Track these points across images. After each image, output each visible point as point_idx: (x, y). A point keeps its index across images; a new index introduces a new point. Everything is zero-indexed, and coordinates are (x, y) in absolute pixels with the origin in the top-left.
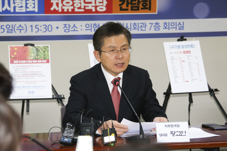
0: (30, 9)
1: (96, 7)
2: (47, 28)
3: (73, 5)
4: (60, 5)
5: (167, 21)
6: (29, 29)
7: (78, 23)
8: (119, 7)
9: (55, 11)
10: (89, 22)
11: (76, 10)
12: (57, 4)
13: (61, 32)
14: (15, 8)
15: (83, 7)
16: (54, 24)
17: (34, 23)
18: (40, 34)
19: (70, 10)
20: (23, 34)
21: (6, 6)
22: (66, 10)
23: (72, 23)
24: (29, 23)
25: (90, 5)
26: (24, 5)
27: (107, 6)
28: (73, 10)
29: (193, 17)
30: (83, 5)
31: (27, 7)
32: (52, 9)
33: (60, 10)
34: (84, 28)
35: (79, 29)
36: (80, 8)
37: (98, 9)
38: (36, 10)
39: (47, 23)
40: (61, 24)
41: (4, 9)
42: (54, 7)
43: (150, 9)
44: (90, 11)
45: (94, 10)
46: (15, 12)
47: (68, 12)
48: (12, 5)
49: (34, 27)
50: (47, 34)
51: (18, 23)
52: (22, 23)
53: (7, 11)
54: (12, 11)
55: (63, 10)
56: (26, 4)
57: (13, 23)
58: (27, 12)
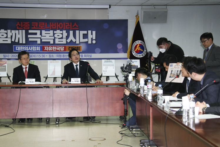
0: (38, 50)
1: (60, 49)
2: (43, 56)
3: (52, 48)
4: (48, 48)
5: (86, 54)
6: (37, 56)
7: (54, 54)
8: (68, 49)
9: (46, 50)
10: (58, 54)
11: (53, 50)
12: (47, 48)
13: (48, 57)
14: (32, 49)
15: (55, 49)
16: (46, 55)
17: (39, 54)
18: (41, 58)
19: (51, 50)
20: (35, 58)
21: (29, 49)
22: (50, 50)
23: (52, 54)
24: (37, 54)
25: (58, 48)
26: (35, 48)
27: (64, 49)
28: (52, 50)
29: (95, 53)
30: (56, 48)
31: (36, 49)
32: (45, 50)
33: (48, 50)
34: (56, 56)
35: (54, 56)
36: (54, 49)
37: (61, 50)
38: (40, 50)
39: (43, 54)
40: (48, 55)
41: (29, 50)
42: (46, 49)
43: (79, 50)
44: (58, 50)
45: (59, 50)
46: (32, 51)
47: (50, 51)
48: (31, 48)
49: (39, 56)
50: (43, 58)
51: (33, 54)
52: (35, 54)
53: (30, 50)
54: (31, 50)
55: (49, 50)
56: (36, 48)
57: (32, 54)
58: (36, 51)
